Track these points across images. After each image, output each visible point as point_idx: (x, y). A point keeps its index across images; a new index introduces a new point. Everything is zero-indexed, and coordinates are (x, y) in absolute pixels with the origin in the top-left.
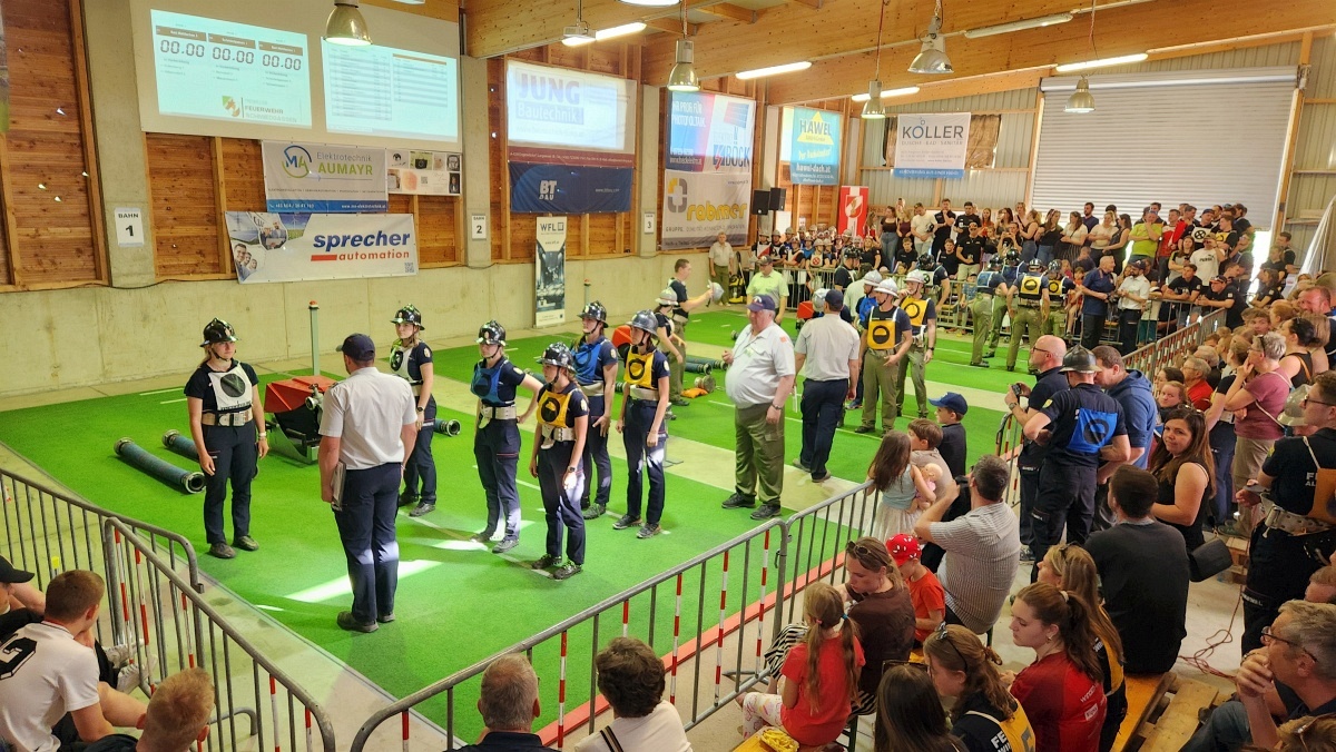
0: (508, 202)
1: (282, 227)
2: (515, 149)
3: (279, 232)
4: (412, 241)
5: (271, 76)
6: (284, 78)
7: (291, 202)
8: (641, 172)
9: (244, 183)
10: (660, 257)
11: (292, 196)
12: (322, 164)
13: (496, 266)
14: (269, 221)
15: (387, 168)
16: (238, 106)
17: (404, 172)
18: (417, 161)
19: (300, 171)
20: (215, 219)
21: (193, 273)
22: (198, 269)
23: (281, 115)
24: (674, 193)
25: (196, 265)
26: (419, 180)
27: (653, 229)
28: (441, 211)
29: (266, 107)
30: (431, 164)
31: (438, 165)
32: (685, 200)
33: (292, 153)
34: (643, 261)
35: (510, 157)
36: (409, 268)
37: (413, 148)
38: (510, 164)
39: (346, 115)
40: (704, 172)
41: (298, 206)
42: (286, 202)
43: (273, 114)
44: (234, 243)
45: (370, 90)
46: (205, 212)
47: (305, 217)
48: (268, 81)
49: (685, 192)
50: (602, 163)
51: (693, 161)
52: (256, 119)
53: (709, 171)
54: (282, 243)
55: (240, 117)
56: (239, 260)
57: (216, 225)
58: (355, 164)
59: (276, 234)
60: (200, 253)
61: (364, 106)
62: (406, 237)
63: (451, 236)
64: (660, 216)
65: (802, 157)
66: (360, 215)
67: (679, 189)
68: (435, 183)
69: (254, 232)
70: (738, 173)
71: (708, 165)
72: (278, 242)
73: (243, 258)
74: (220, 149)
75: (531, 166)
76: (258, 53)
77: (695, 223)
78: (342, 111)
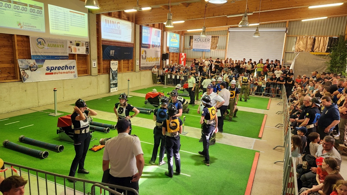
0: (102, 56)
1: (36, 64)
2: (104, 41)
3: (35, 66)
4: (75, 68)
5: (32, 16)
6: (37, 16)
7: (39, 56)
8: (135, 48)
9: (23, 50)
10: (140, 72)
11: (39, 54)
12: (49, 44)
13: (99, 75)
14: (32, 62)
15: (68, 46)
16: (22, 25)
17: (73, 47)
18: (77, 44)
19: (42, 46)
20: (14, 62)
21: (7, 79)
22: (8, 78)
23: (36, 28)
24: (143, 54)
25: (8, 77)
26: (77, 50)
27: (139, 64)
28: (83, 59)
29: (31, 25)
30: (81, 45)
31: (83, 45)
32: (146, 56)
33: (39, 40)
34: (136, 73)
35: (102, 43)
36: (75, 76)
37: (75, 40)
38: (102, 45)
39: (56, 29)
40: (150, 49)
41: (41, 57)
42: (37, 56)
43: (33, 28)
44: (21, 70)
45: (63, 22)
46: (10, 59)
47: (43, 61)
48: (32, 17)
49: (146, 54)
50: (126, 45)
51: (147, 46)
52: (28, 29)
53: (151, 48)
54: (36, 69)
55: (23, 28)
56: (22, 75)
57: (14, 63)
58: (59, 44)
59: (34, 66)
60: (9, 73)
61: (61, 27)
62: (74, 67)
63: (86, 66)
64: (140, 61)
65: (171, 45)
66: (60, 60)
67: (144, 53)
68: (82, 50)
69: (27, 66)
70: (158, 49)
71: (151, 46)
72: (35, 69)
73: (24, 74)
74: (16, 39)
75: (108, 46)
76: (29, 8)
77: (148, 62)
78: (54, 28)
